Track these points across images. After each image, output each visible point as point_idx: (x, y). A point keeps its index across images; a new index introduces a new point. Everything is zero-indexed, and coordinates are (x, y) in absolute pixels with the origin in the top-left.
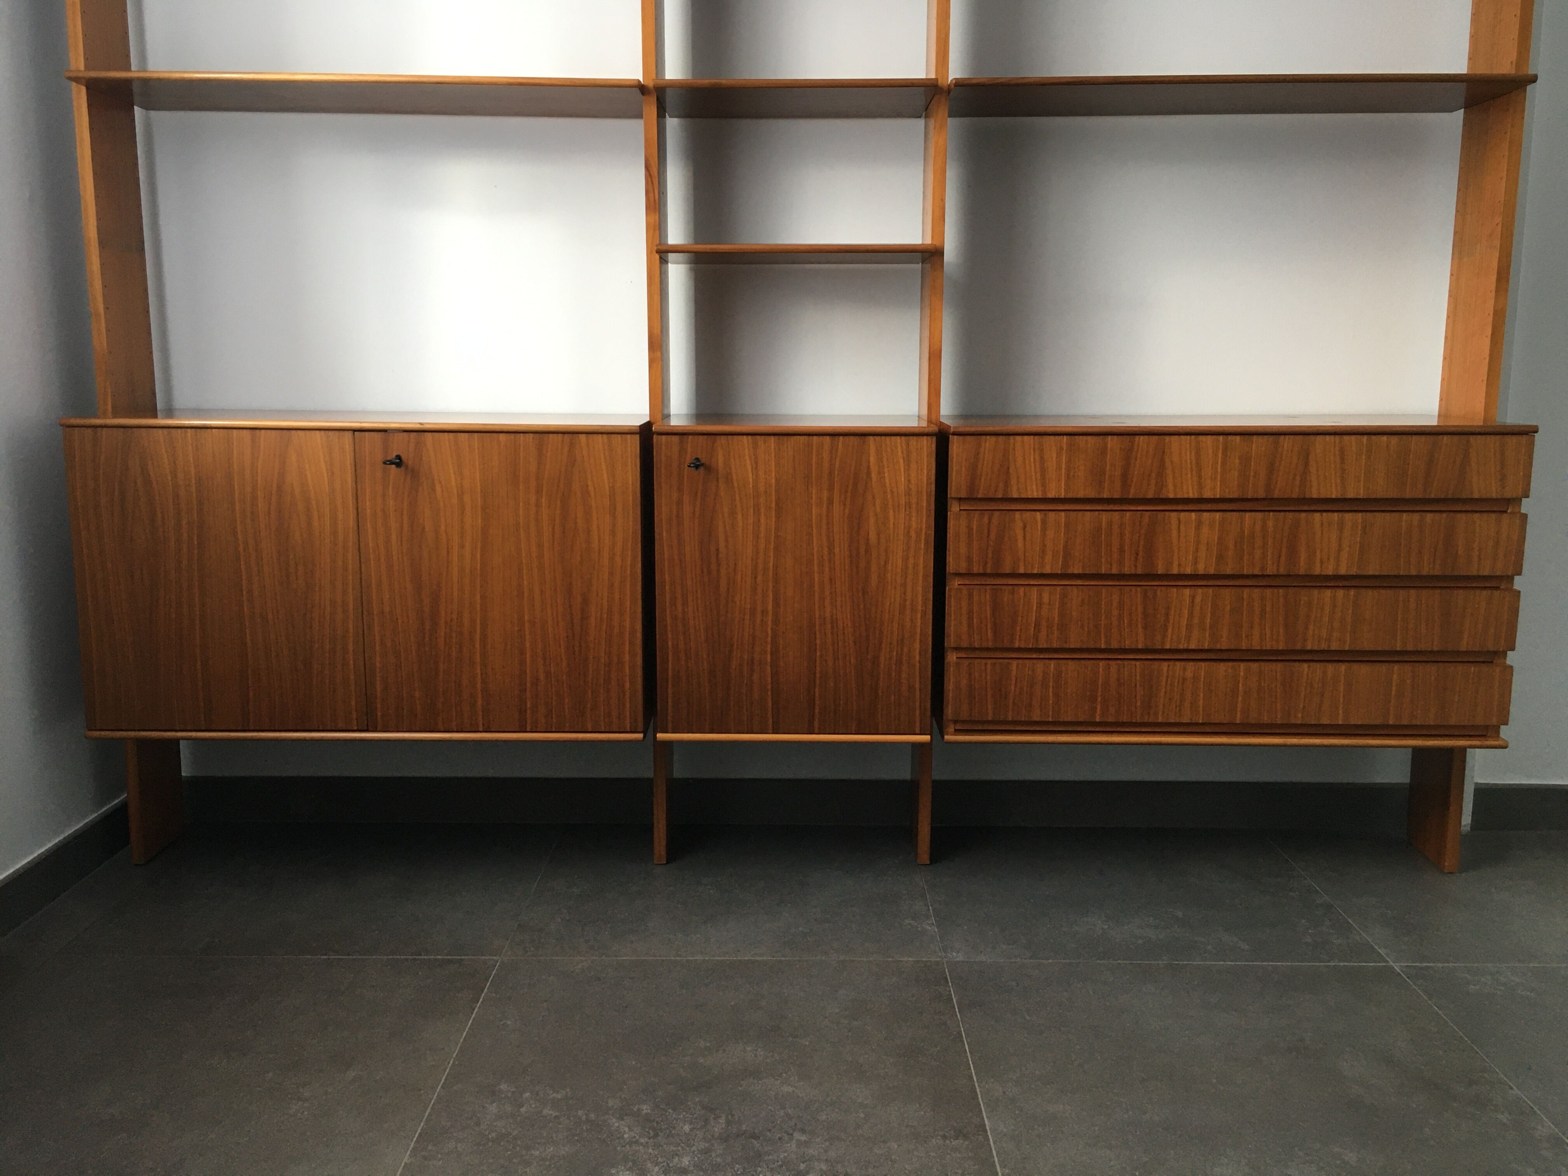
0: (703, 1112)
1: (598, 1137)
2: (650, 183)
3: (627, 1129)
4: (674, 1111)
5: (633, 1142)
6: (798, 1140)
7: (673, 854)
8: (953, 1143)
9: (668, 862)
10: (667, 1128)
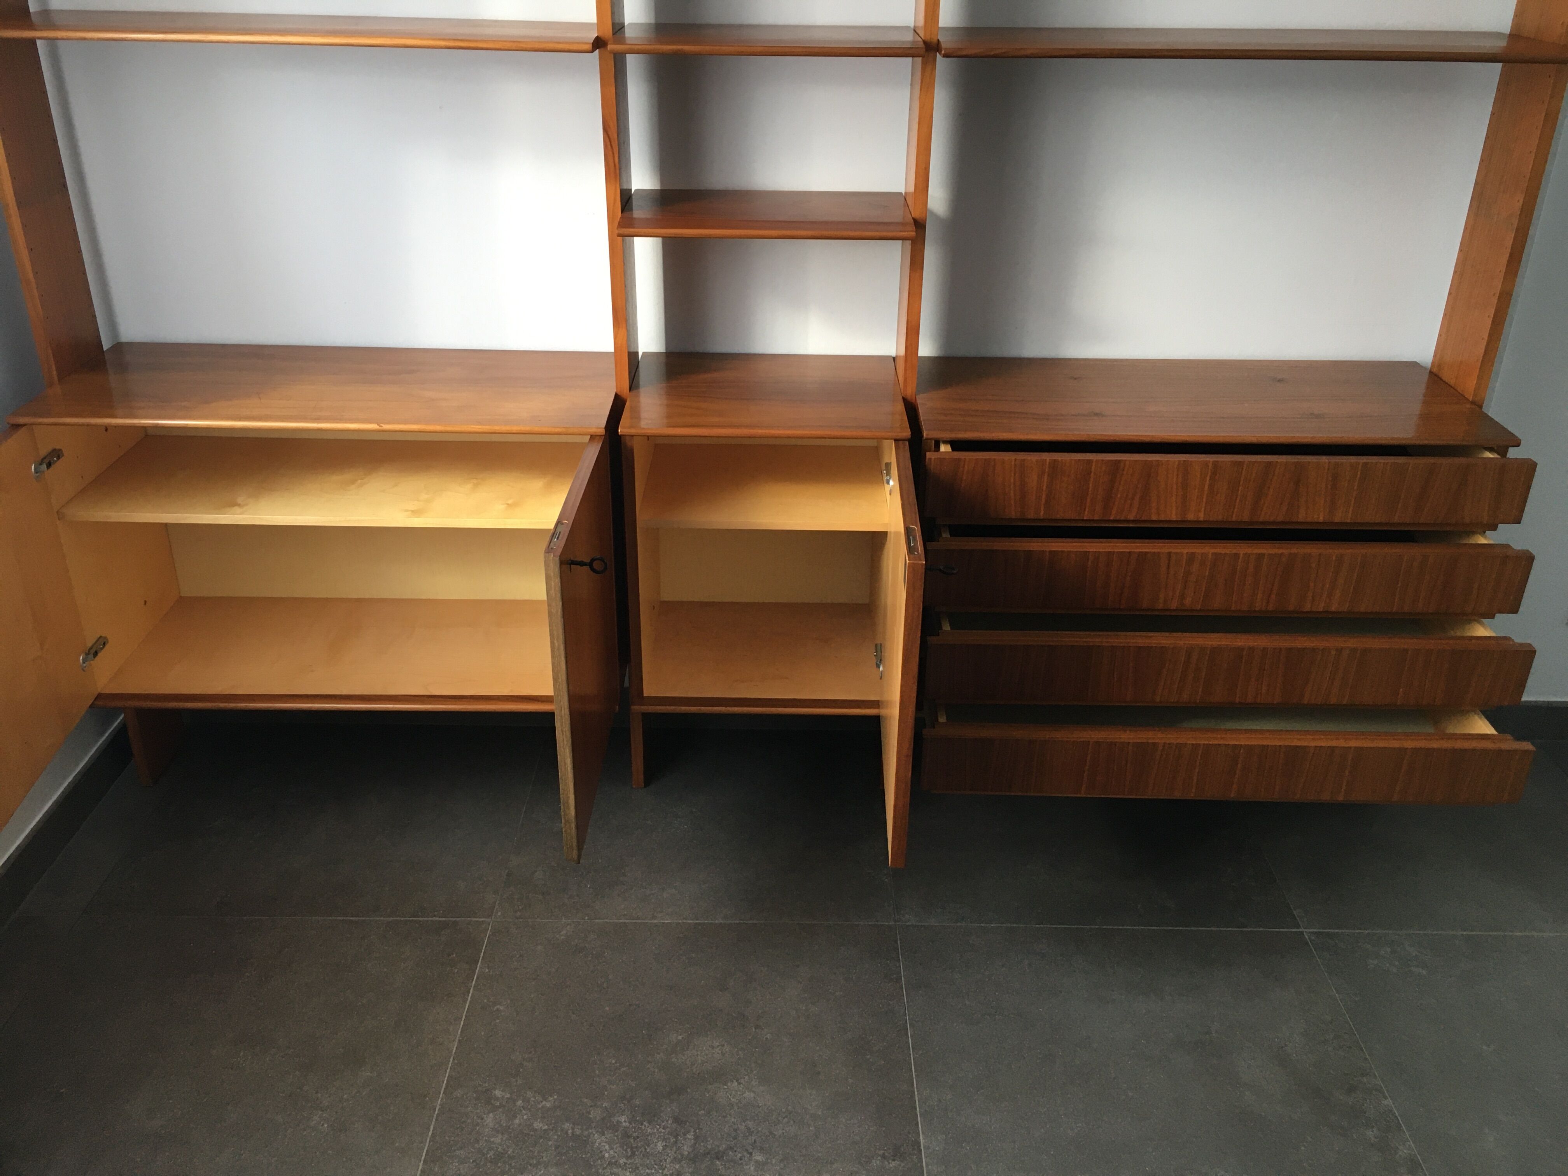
0: (674, 1126)
1: (582, 1157)
2: (609, 147)
3: (607, 1147)
4: (650, 1124)
5: (613, 1164)
6: (757, 1162)
7: (650, 778)
8: (891, 1165)
9: (645, 787)
10: (643, 1146)
